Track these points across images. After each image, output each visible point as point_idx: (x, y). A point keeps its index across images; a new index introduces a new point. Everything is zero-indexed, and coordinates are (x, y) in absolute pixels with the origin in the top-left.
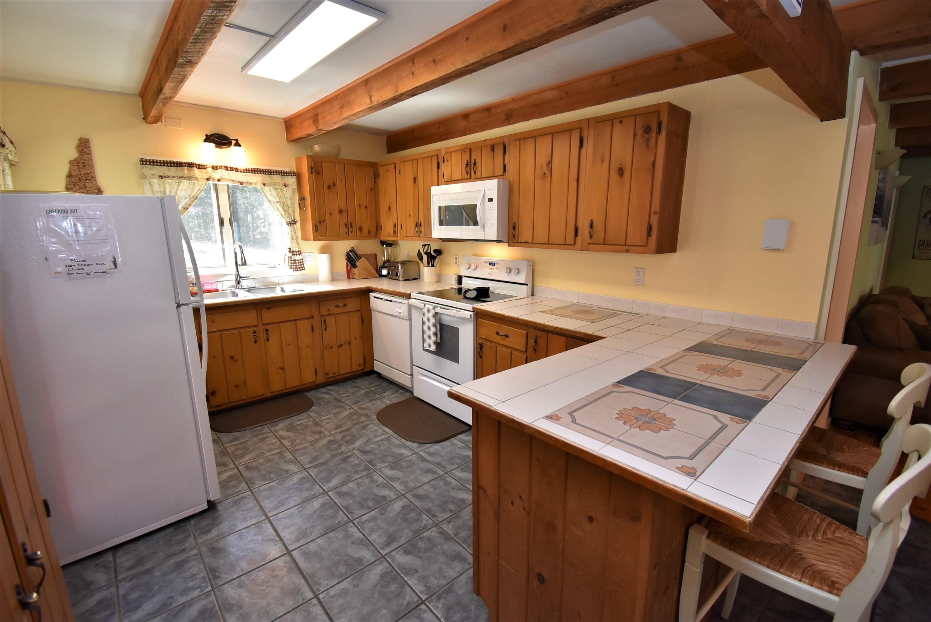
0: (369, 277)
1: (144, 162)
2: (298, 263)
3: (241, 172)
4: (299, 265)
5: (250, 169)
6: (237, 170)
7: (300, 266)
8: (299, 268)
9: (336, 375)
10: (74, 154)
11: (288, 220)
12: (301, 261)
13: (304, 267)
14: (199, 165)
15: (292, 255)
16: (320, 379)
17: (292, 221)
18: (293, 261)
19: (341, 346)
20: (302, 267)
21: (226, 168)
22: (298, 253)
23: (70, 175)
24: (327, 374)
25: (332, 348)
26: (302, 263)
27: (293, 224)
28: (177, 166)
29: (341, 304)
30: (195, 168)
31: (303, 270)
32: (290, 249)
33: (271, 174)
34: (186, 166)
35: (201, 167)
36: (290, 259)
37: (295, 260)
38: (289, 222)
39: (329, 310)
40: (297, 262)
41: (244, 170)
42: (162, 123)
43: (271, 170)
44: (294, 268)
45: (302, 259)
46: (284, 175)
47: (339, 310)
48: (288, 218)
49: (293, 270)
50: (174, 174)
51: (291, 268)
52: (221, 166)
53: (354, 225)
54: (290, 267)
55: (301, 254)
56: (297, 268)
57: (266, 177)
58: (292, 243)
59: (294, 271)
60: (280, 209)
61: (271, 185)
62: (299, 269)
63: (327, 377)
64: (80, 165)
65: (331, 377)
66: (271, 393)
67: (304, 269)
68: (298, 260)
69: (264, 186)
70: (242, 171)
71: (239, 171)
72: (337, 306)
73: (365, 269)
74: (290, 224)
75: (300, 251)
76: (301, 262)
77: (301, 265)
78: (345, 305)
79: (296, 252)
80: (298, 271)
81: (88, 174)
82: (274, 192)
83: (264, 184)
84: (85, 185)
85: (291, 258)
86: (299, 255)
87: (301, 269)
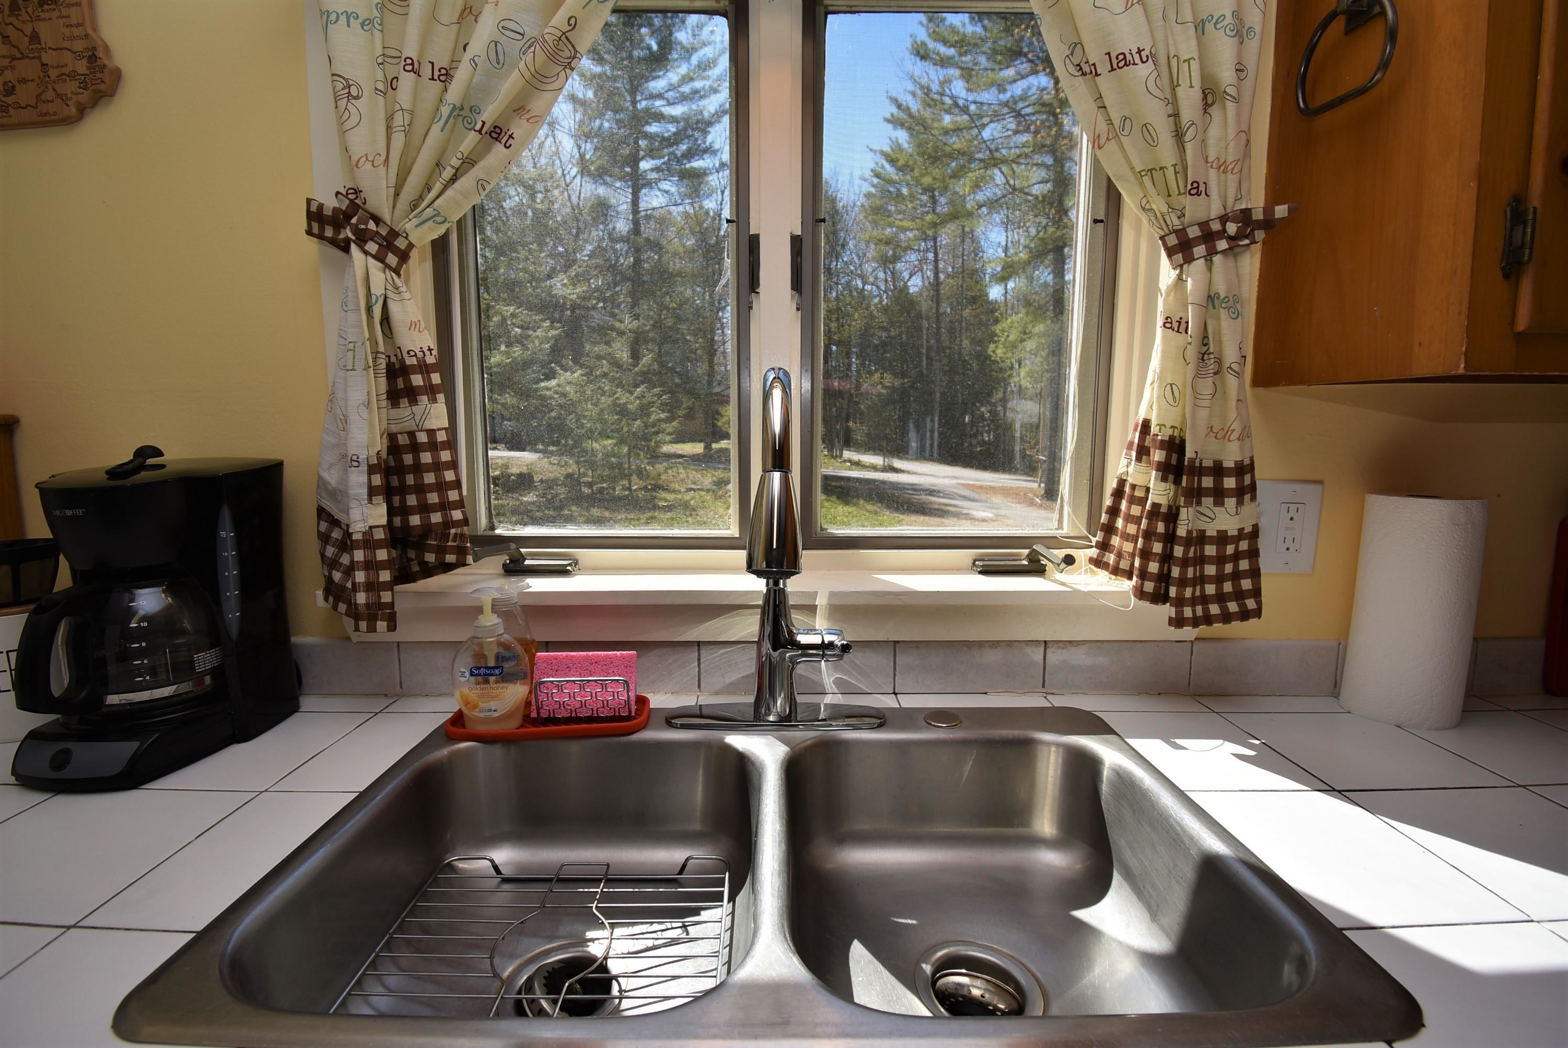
2: (1220, 560)
4: (1220, 580)
7: (1229, 588)
8: (1221, 598)
12: (1244, 545)
13: (1256, 593)
15: (1184, 493)
17: (1224, 219)
18: (1188, 542)
20: (1239, 595)
22: (1230, 483)
26: (1244, 565)
31: (1245, 615)
32: (1173, 446)
36: (1161, 527)
37: (1201, 538)
40: (1209, 551)
44: (1179, 602)
45: (1254, 534)
49: (1167, 610)
51: (1159, 597)
54: (1148, 588)
55: (1253, 488)
56: (1204, 600)
58: (1196, 398)
59: (1178, 622)
62: (1214, 609)
67: (1258, 613)
68: (1222, 539)
75: (1251, 468)
76: (1237, 556)
77: (1236, 576)
79: (1218, 470)
84: (35, 38)
85: (1172, 517)
86: (1231, 502)
87: (1233, 607)
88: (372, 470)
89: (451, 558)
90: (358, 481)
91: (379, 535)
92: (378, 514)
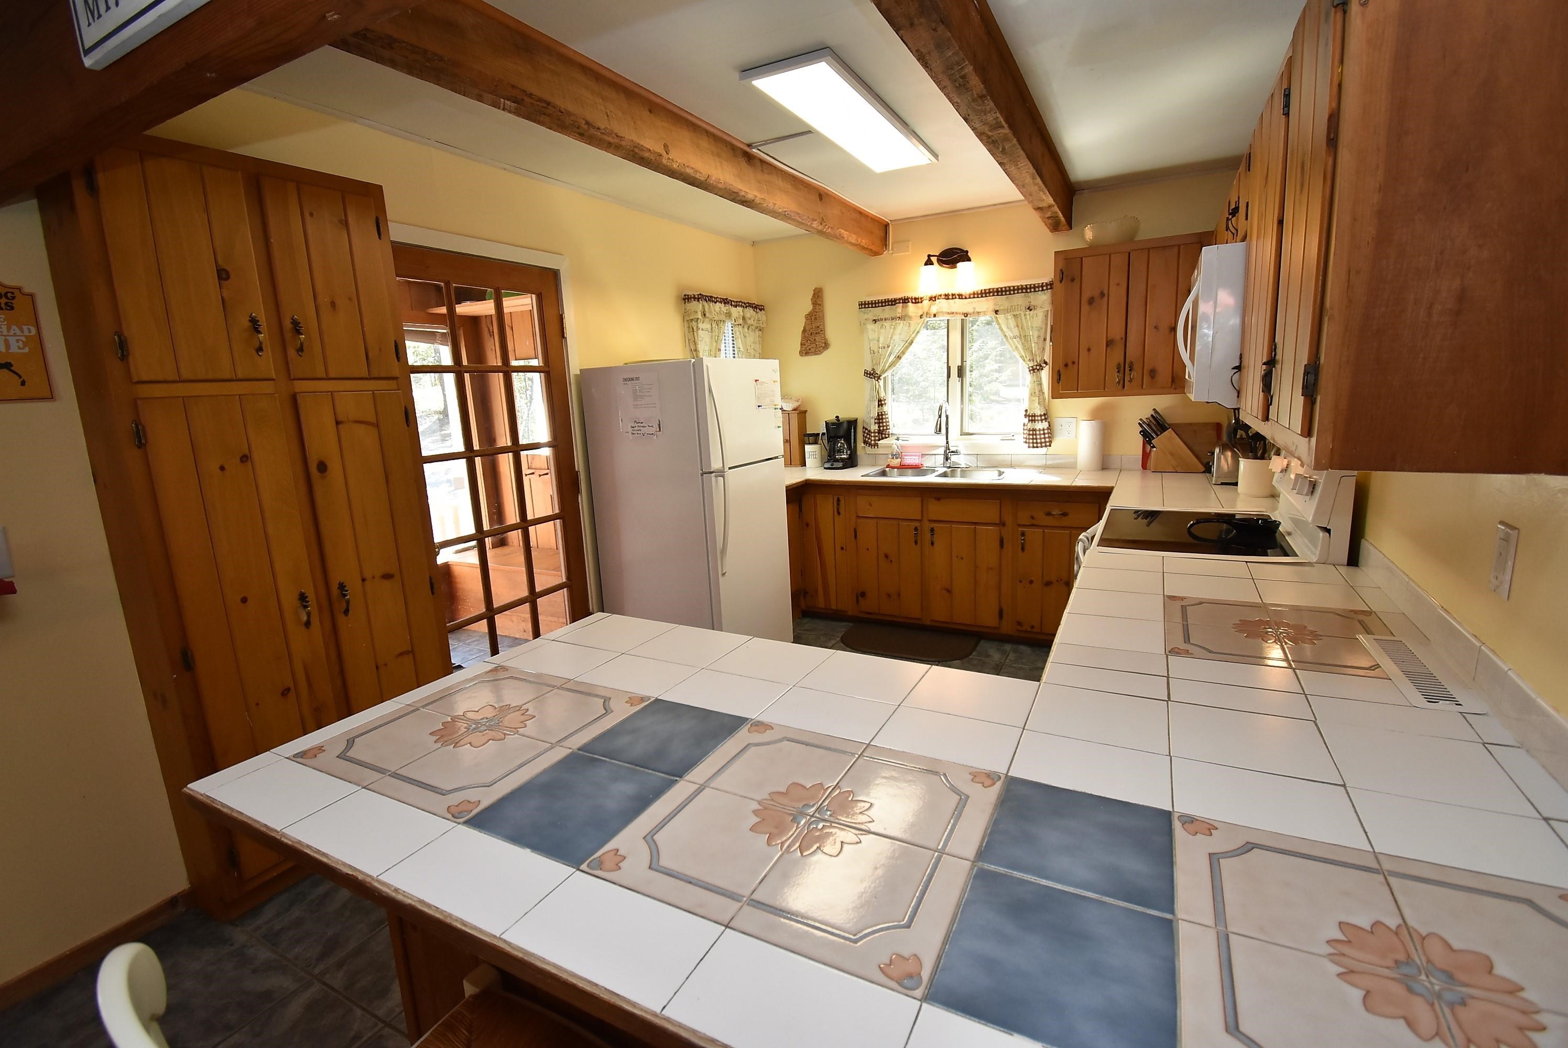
0: (1178, 469)
1: (864, 305)
2: (1041, 434)
3: (966, 298)
4: (1041, 439)
5: (979, 292)
6: (961, 296)
7: (1043, 440)
8: (1041, 443)
9: (1034, 630)
10: (809, 307)
11: (1031, 364)
12: (1046, 431)
13: (1052, 442)
14: (915, 299)
15: (1029, 420)
16: (1007, 628)
17: (1037, 365)
18: (1031, 430)
19: (1048, 584)
20: (1046, 442)
21: (947, 297)
22: (1041, 418)
23: (804, 331)
24: (1019, 623)
25: (1031, 582)
26: (1046, 436)
27: (1038, 370)
28: (892, 305)
29: (1055, 512)
30: (910, 304)
31: (1048, 446)
32: (1026, 411)
33: (1010, 294)
34: (900, 303)
35: (917, 301)
36: (1025, 428)
37: (1034, 430)
38: (1032, 367)
39: (1033, 518)
40: (1038, 432)
41: (970, 295)
42: (889, 251)
43: (1010, 287)
44: (1029, 443)
45: (1049, 429)
46: (1031, 292)
47: (1050, 521)
48: (1030, 360)
49: (1027, 445)
50: (887, 316)
51: (1026, 442)
52: (941, 295)
53: (1137, 367)
54: (1025, 440)
55: (1047, 419)
56: (1037, 443)
57: (1001, 300)
58: (1031, 401)
59: (1029, 447)
60: (1020, 347)
61: (1007, 311)
62: (1039, 445)
63: (1019, 628)
64: (813, 318)
65: (1026, 631)
66: (932, 621)
67: (1051, 446)
68: (1040, 430)
69: (996, 314)
70: (968, 297)
71: (964, 297)
72: (1049, 514)
73: (1172, 454)
74: (1033, 370)
75: (1045, 415)
76: (1044, 434)
77: (1044, 438)
78: (1065, 514)
79: (1039, 416)
80: (1037, 447)
81: (818, 327)
82: (1012, 322)
83: (996, 312)
84: (815, 340)
85: (1028, 426)
86: (1040, 422)
87: (1044, 445)
88: (875, 419)
89: (887, 436)
90: (873, 421)
91: (876, 431)
92: (876, 427)
